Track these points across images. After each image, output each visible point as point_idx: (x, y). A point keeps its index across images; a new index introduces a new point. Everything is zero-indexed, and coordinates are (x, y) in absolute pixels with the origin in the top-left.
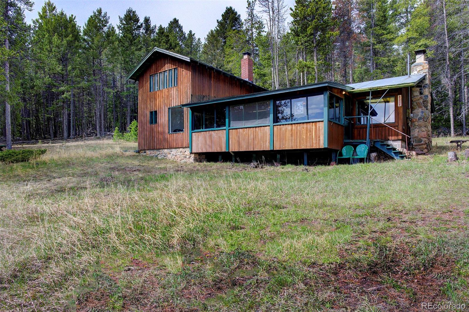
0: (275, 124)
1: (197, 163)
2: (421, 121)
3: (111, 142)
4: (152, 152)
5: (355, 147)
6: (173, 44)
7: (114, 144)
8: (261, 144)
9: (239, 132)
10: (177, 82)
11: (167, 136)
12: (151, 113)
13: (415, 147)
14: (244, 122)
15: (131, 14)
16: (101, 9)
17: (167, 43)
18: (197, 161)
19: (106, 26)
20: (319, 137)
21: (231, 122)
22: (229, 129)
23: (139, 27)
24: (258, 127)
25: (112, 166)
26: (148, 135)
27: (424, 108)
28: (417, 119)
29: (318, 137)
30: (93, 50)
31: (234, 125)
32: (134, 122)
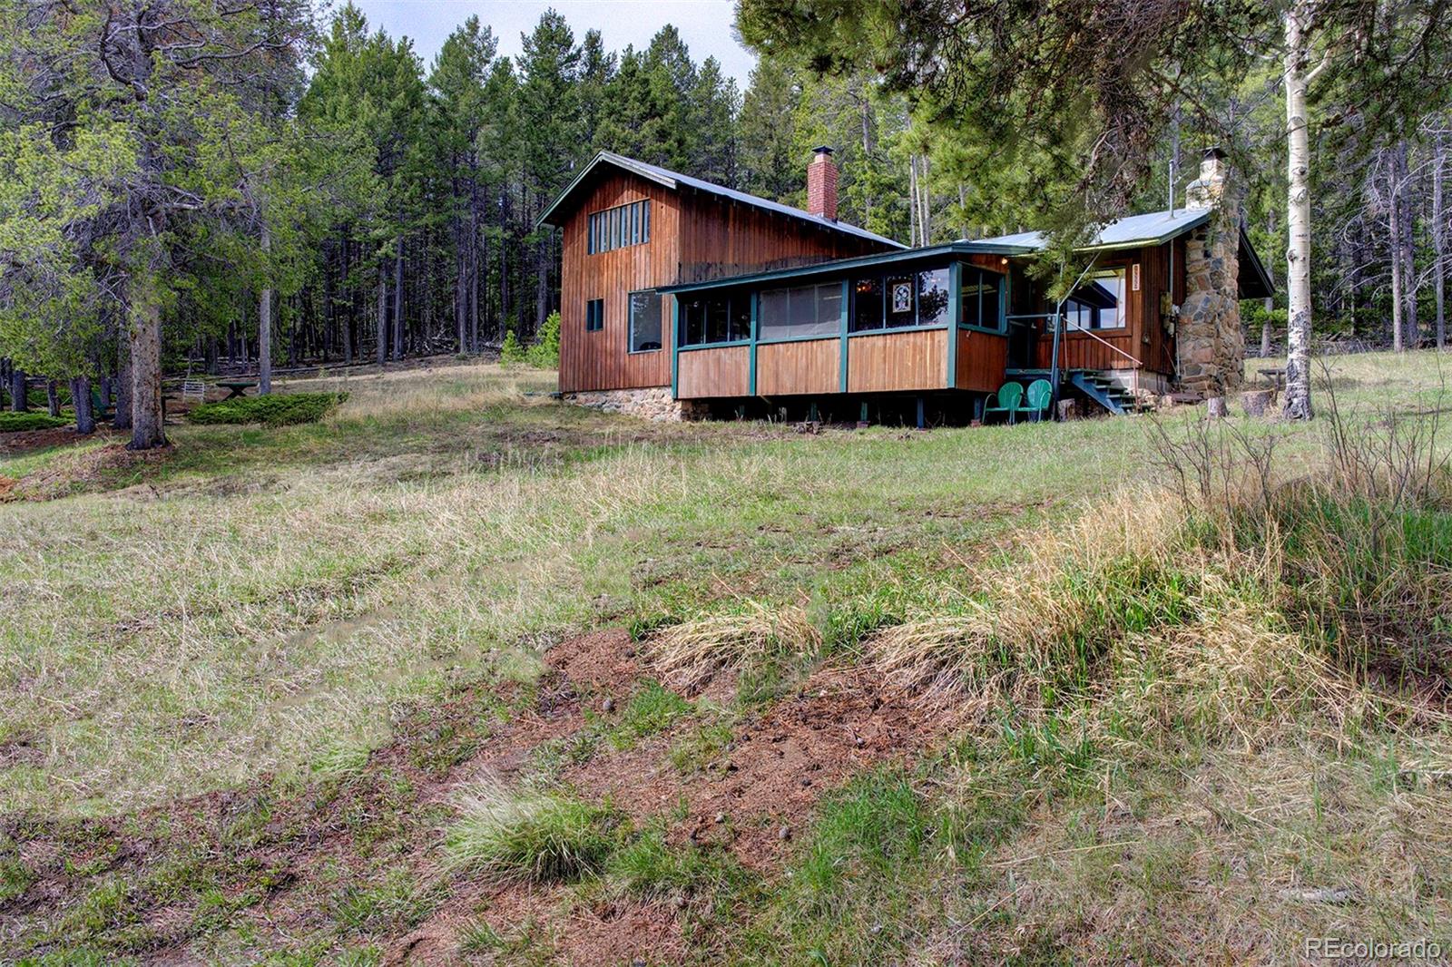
0: (850, 334)
1: (689, 423)
2: (1200, 321)
3: (493, 369)
4: (590, 396)
5: (1026, 384)
6: (660, 103)
7: (503, 376)
8: (822, 379)
9: (779, 351)
10: (648, 233)
11: (624, 360)
12: (591, 304)
13: (1187, 385)
14: (788, 328)
15: (554, 26)
16: (476, 20)
17: (642, 101)
18: (689, 419)
19: (488, 62)
20: (939, 364)
21: (763, 328)
22: (757, 345)
23: (573, 58)
24: (818, 340)
25: (499, 432)
26: (582, 357)
27: (1212, 290)
28: (1192, 317)
29: (936, 363)
30: (456, 128)
31: (768, 334)
32: (554, 317)
